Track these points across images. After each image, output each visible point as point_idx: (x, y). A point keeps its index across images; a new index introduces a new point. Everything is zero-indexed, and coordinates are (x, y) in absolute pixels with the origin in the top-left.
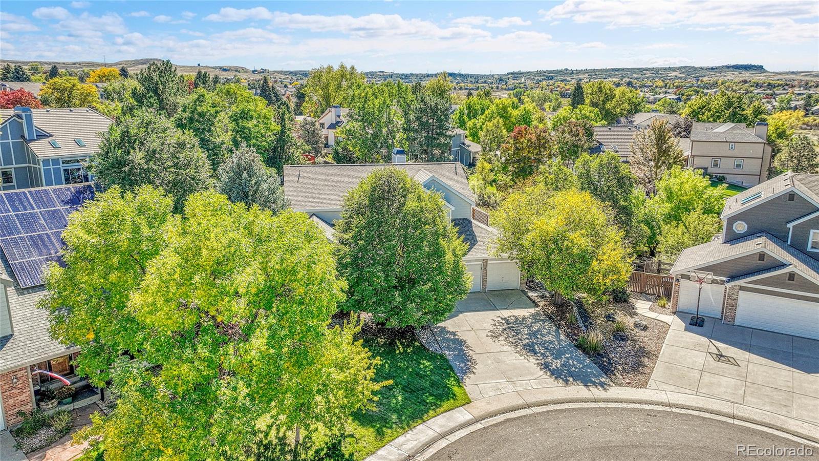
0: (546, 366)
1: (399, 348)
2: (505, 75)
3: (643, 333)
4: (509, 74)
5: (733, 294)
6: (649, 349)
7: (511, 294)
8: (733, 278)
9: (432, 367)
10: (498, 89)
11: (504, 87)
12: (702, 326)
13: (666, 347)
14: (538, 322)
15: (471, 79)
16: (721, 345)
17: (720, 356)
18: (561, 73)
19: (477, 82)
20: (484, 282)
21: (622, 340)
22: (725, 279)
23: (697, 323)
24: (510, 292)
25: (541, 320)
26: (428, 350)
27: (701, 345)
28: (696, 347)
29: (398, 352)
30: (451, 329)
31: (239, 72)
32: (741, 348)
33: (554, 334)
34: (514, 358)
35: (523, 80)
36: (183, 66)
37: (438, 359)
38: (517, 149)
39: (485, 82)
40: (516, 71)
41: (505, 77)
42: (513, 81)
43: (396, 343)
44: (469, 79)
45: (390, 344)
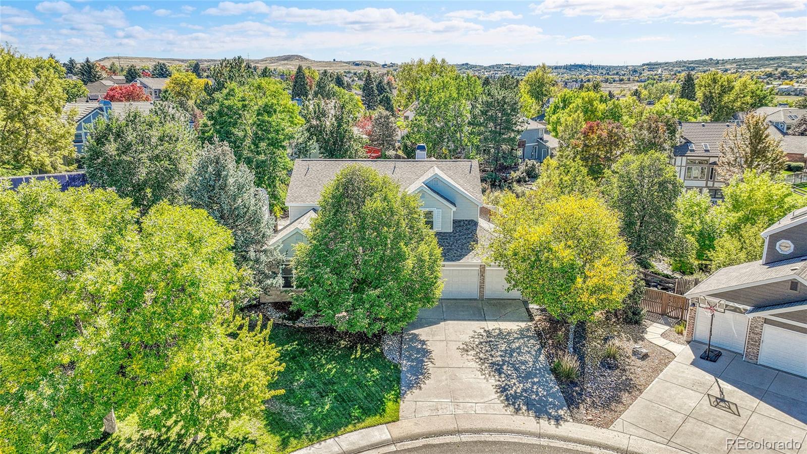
0: (503, 390)
1: (356, 352)
2: (640, 66)
3: (639, 363)
4: (644, 65)
5: (756, 327)
6: (637, 382)
7: (510, 304)
8: (758, 307)
9: (378, 377)
10: (629, 81)
11: (637, 78)
12: (715, 362)
13: (658, 382)
14: (523, 338)
15: (602, 71)
16: (727, 387)
17: (720, 401)
18: (704, 63)
19: (608, 74)
20: (482, 289)
21: (610, 368)
22: (748, 308)
23: (708, 357)
24: (510, 301)
25: (527, 337)
26: (385, 358)
27: (701, 384)
28: (695, 386)
29: (353, 356)
30: (422, 338)
31: (370, 66)
32: (752, 394)
33: (534, 353)
34: (473, 376)
35: (660, 71)
36: (320, 62)
37: (390, 368)
38: (585, 145)
39: (617, 74)
40: (653, 61)
41: (640, 68)
42: (649, 73)
43: (356, 347)
44: (600, 71)
45: (351, 347)
